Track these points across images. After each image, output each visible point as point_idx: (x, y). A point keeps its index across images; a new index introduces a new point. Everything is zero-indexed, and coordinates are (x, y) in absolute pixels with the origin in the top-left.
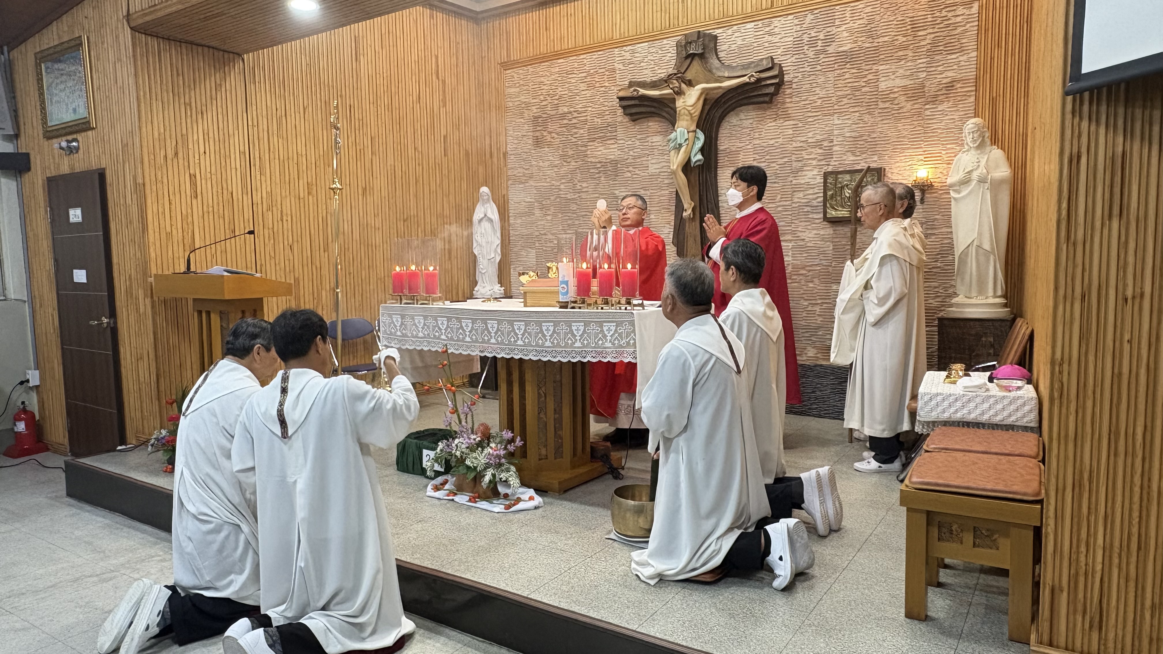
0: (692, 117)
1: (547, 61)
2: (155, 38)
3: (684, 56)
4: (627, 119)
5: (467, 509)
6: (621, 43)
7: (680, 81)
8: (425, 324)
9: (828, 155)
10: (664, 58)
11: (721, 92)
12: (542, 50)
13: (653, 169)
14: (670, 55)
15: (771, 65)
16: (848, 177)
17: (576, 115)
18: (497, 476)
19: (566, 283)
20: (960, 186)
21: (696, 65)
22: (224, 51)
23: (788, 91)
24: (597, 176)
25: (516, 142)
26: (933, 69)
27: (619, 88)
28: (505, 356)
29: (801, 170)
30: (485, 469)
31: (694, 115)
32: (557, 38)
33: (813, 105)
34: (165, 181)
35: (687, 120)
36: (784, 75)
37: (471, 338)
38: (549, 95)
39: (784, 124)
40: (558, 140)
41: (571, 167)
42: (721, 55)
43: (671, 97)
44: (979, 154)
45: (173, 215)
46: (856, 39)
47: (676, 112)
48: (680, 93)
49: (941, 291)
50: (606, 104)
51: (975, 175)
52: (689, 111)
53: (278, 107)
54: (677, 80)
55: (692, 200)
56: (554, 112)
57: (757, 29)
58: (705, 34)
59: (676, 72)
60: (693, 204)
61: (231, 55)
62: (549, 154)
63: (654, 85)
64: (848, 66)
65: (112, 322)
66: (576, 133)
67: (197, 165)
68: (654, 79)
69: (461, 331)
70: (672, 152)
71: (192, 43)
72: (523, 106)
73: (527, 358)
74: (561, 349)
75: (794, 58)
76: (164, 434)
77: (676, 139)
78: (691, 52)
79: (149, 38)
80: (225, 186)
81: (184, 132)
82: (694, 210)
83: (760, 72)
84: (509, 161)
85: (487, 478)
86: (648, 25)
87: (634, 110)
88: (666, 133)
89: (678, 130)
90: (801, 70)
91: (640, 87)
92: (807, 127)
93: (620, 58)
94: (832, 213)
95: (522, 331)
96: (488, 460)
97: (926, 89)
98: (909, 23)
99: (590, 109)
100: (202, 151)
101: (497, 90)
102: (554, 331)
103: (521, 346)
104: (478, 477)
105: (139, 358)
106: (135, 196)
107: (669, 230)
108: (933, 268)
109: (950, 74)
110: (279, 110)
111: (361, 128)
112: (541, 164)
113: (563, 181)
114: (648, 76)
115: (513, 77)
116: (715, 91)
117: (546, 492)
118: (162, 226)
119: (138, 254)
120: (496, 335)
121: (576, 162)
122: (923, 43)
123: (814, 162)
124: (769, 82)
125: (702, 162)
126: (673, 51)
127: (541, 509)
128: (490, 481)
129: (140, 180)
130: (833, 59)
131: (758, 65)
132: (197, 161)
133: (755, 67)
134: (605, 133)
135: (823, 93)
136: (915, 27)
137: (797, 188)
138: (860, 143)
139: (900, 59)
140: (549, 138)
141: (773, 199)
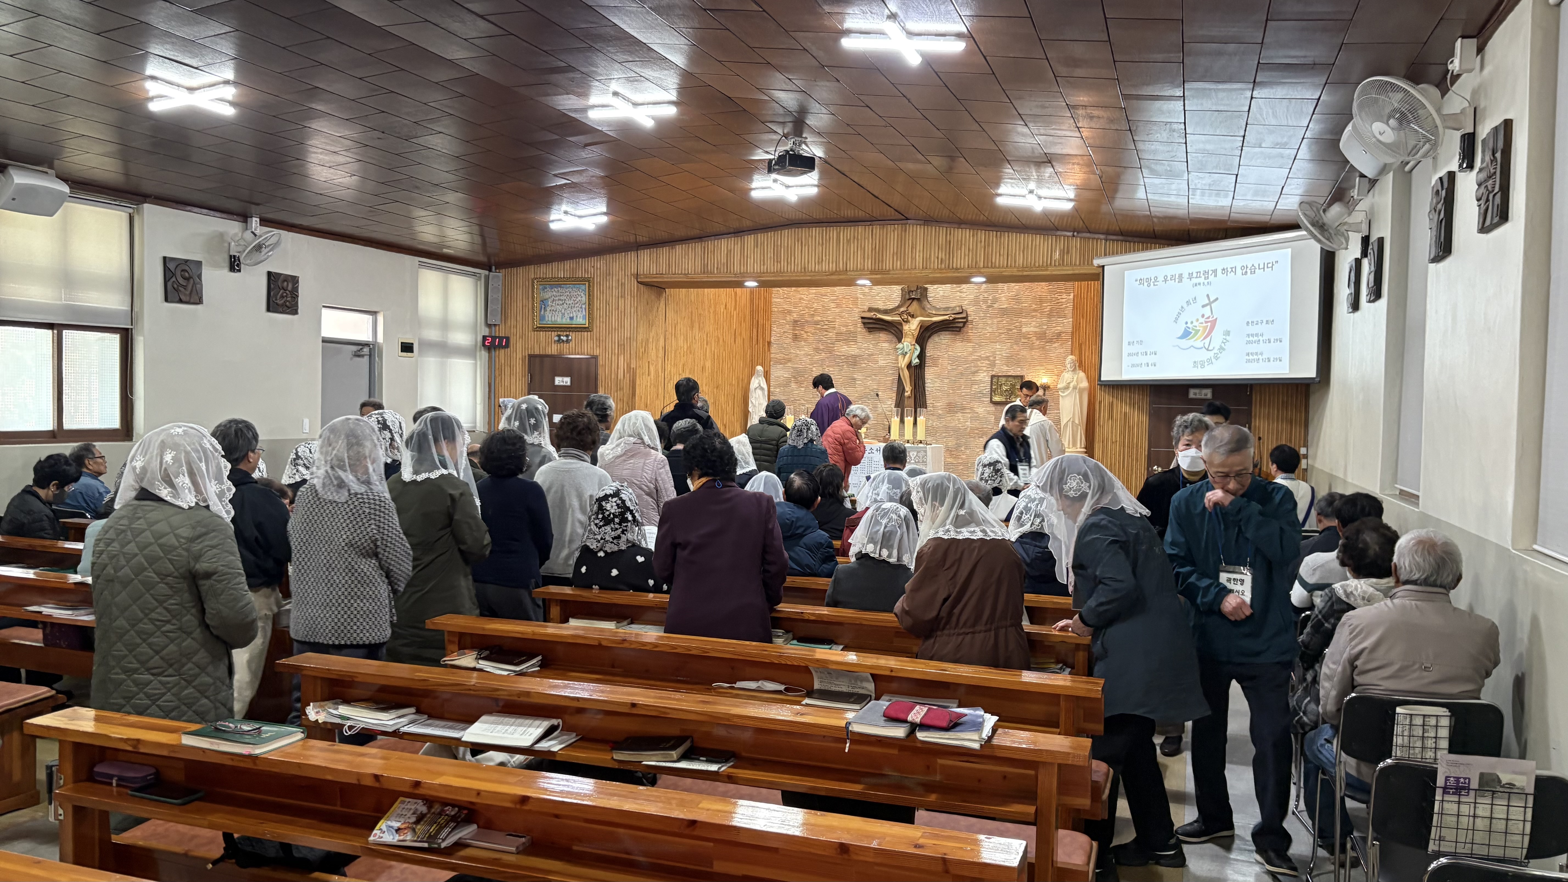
0: (913, 336)
2: (643, 285)
3: (906, 297)
4: (865, 330)
7: (905, 313)
9: (993, 364)
10: (893, 297)
11: (931, 323)
13: (882, 363)
14: (896, 296)
15: (960, 310)
16: (1004, 379)
17: (827, 323)
20: (1063, 390)
21: (915, 305)
22: (661, 288)
23: (971, 327)
25: (779, 335)
26: (1050, 325)
27: (861, 311)
29: (976, 372)
31: (915, 335)
33: (984, 336)
35: (910, 338)
36: (968, 316)
38: (807, 307)
39: (967, 345)
42: (930, 299)
43: (900, 322)
44: (1073, 374)
46: (1009, 303)
47: (903, 332)
48: (907, 322)
50: (850, 319)
51: (1071, 385)
52: (911, 332)
55: (909, 383)
56: (810, 319)
58: (919, 286)
59: (902, 307)
60: (912, 388)
62: (805, 347)
63: (886, 312)
64: (1005, 317)
66: (826, 335)
67: (650, 356)
68: (886, 308)
70: (901, 356)
72: (786, 312)
75: (974, 309)
77: (901, 348)
78: (911, 296)
82: (912, 391)
83: (953, 313)
84: (775, 349)
87: (871, 326)
88: (890, 342)
89: (904, 343)
90: (978, 316)
91: (875, 313)
92: (981, 347)
93: (862, 291)
94: (997, 399)
97: (1046, 335)
98: (1038, 299)
99: (838, 320)
100: (652, 348)
106: (628, 375)
109: (1059, 329)
112: (798, 352)
114: (881, 305)
115: (778, 291)
116: (927, 322)
121: (826, 354)
122: (1044, 310)
123: (986, 369)
124: (959, 320)
125: (918, 363)
126: (900, 293)
129: (633, 366)
130: (997, 311)
131: (953, 310)
133: (950, 309)
134: (849, 337)
135: (990, 330)
136: (1041, 301)
137: (974, 383)
138: (1011, 360)
139: (1033, 317)
140: (805, 336)
141: (959, 388)
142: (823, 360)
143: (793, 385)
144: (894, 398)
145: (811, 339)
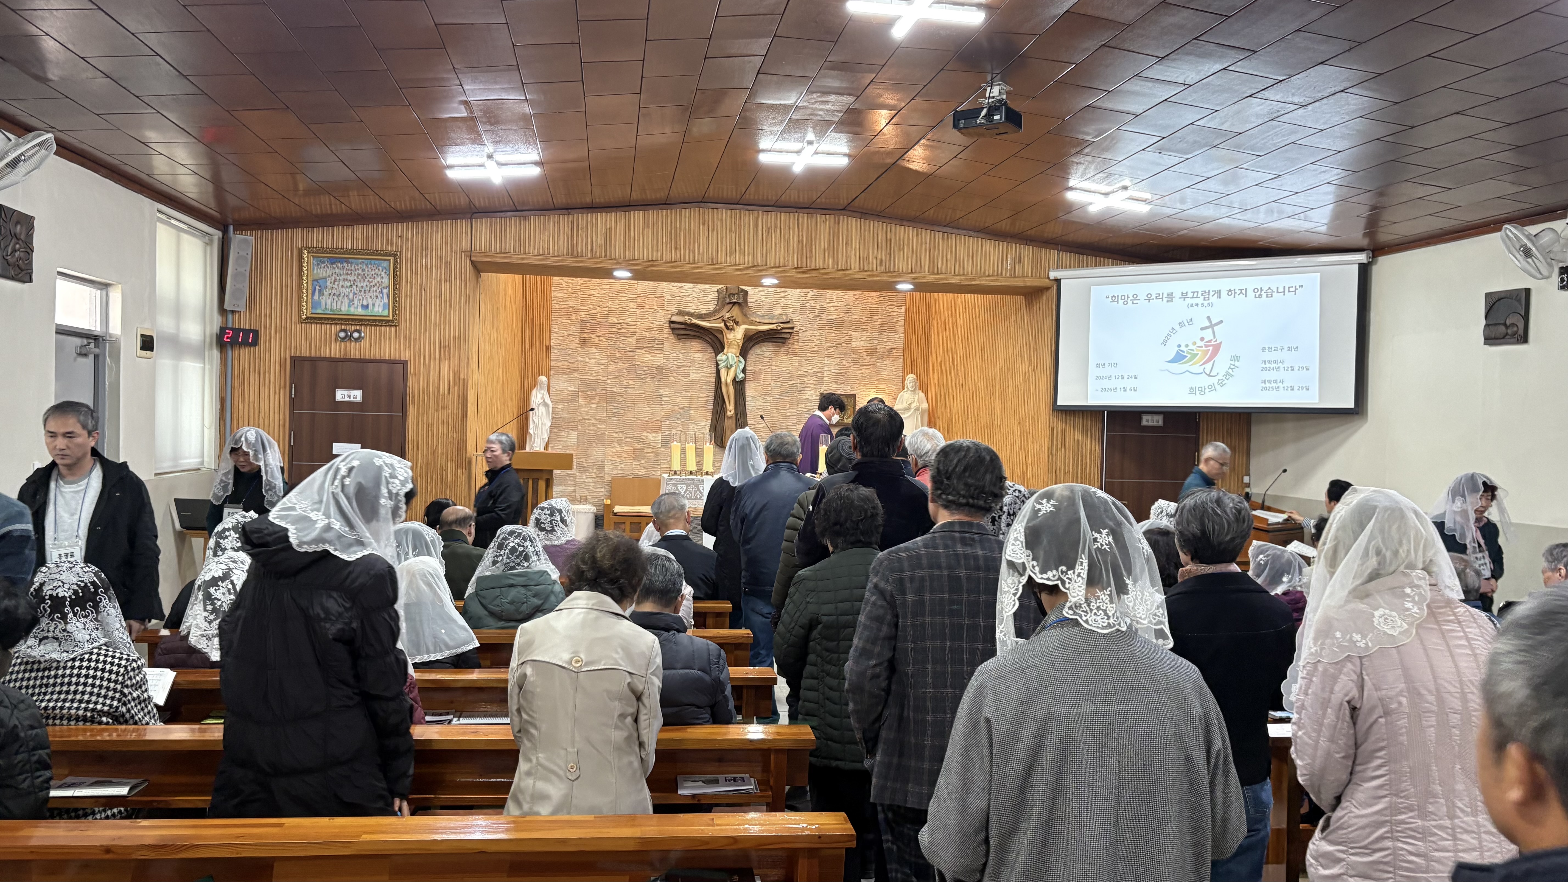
0: (736, 346)
4: (674, 337)
9: (821, 382)
10: (708, 298)
11: (756, 332)
13: (693, 376)
14: (712, 297)
17: (625, 326)
20: (905, 411)
23: (796, 338)
24: (643, 376)
25: (561, 338)
26: (881, 339)
29: (803, 389)
31: (738, 345)
33: (811, 349)
35: (732, 348)
39: (793, 358)
41: (618, 367)
42: (750, 305)
43: (720, 329)
44: (913, 394)
47: (721, 340)
48: (728, 329)
50: (656, 323)
51: (913, 406)
52: (734, 341)
55: (734, 404)
56: (604, 321)
62: (597, 354)
63: (700, 316)
64: (834, 328)
66: (624, 340)
70: (723, 370)
72: (571, 309)
75: (801, 318)
82: (734, 411)
84: (553, 354)
89: (726, 355)
90: (805, 326)
91: (691, 317)
92: (808, 362)
93: (668, 290)
97: (878, 350)
99: (639, 324)
101: (542, 292)
107: (705, 423)
115: (560, 283)
116: (753, 331)
121: (624, 363)
123: (812, 386)
125: (743, 378)
126: (715, 295)
130: (825, 322)
134: (654, 345)
135: (818, 343)
136: (872, 313)
137: (800, 402)
138: (838, 377)
139: (864, 330)
140: (597, 340)
141: (784, 408)
142: (620, 371)
143: (581, 401)
144: (710, 418)
145: (605, 344)
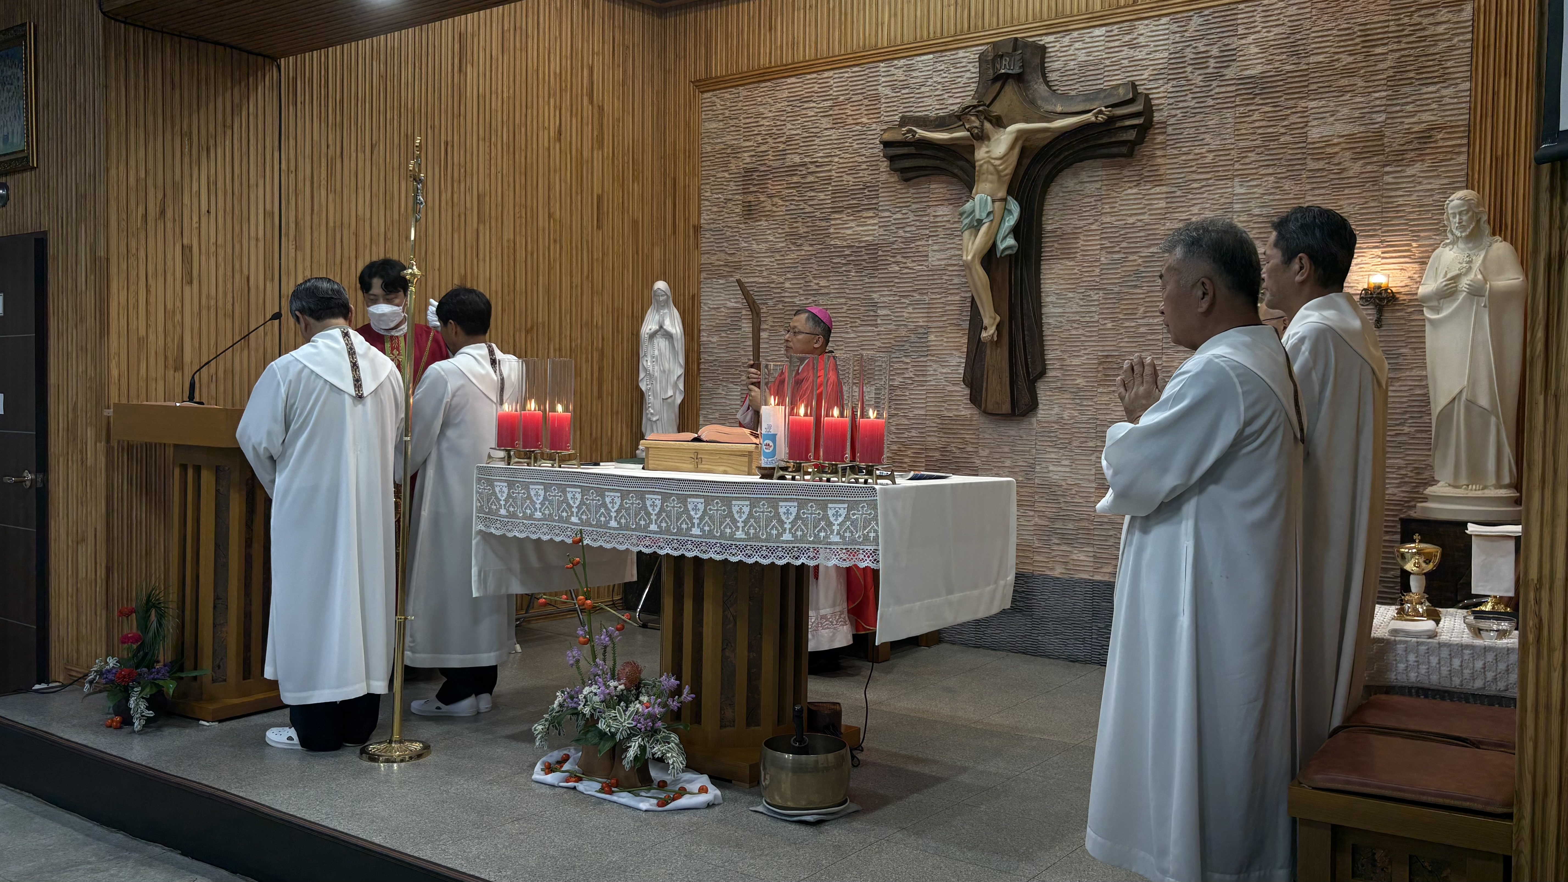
0: (1000, 177)
1: (769, 80)
2: (141, 30)
3: (991, 77)
4: (894, 178)
5: (596, 804)
6: (890, 54)
7: (982, 117)
8: (545, 498)
10: (960, 79)
11: (1049, 137)
12: (762, 63)
14: (968, 75)
15: (1131, 96)
17: (813, 168)
18: (648, 749)
19: (773, 437)
20: (1439, 300)
21: (1010, 93)
22: (249, 52)
24: (844, 269)
25: (715, 209)
26: (1398, 108)
27: (885, 127)
28: (671, 552)
30: (629, 737)
31: (1003, 174)
32: (787, 44)
33: (1199, 162)
34: (142, 254)
35: (991, 182)
36: (1152, 111)
37: (619, 523)
38: (770, 135)
39: (1152, 191)
40: (784, 208)
41: (803, 253)
42: (1052, 76)
43: (969, 143)
44: (1470, 249)
45: (152, 309)
46: (1270, 57)
47: (974, 167)
48: (982, 137)
49: (1410, 474)
50: (863, 151)
51: (1464, 283)
52: (995, 166)
53: (330, 142)
54: (976, 116)
55: (997, 310)
56: (777, 164)
57: (1109, 38)
58: (1026, 45)
59: (975, 103)
60: (998, 318)
61: (260, 59)
62: (769, 232)
63: (940, 123)
64: (1257, 100)
65: (39, 480)
66: (812, 198)
67: (195, 232)
68: (941, 113)
69: (603, 510)
70: (966, 234)
71: (199, 39)
72: (729, 151)
73: (705, 556)
74: (760, 544)
75: (1170, 85)
76: (111, 665)
77: (973, 211)
78: (1003, 71)
79: (131, 29)
80: (237, 266)
81: (178, 177)
82: (999, 327)
83: (1114, 106)
84: (704, 240)
85: (631, 753)
86: (935, 27)
87: (907, 164)
88: (958, 202)
89: (977, 197)
90: (1181, 105)
91: (918, 126)
92: (1190, 196)
93: (888, 79)
95: (700, 513)
96: (634, 723)
97: (1386, 140)
98: (1359, 33)
99: (836, 159)
100: (204, 208)
101: (687, 124)
102: (750, 515)
103: (697, 536)
104: (618, 750)
105: (80, 540)
106: (93, 277)
107: (959, 360)
108: (1397, 435)
109: (1426, 117)
110: (331, 148)
111: (462, 178)
112: (755, 246)
113: (789, 276)
114: (931, 107)
115: (714, 104)
116: (1039, 136)
117: (730, 781)
118: (133, 326)
119: (91, 372)
120: (658, 518)
121: (811, 245)
122: (1381, 66)
124: (1128, 123)
125: (1015, 250)
126: (974, 69)
127: (717, 808)
128: (636, 757)
129: (102, 253)
130: (1234, 88)
131: (1110, 95)
132: (195, 225)
133: (1105, 97)
134: (862, 200)
139: (1344, 91)
140: (768, 206)
145: (781, 210)
